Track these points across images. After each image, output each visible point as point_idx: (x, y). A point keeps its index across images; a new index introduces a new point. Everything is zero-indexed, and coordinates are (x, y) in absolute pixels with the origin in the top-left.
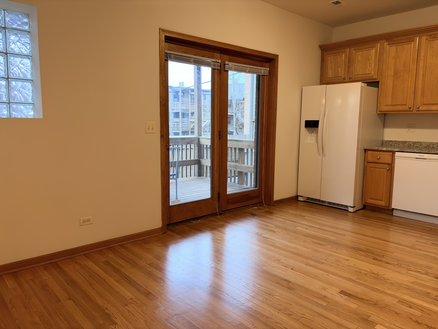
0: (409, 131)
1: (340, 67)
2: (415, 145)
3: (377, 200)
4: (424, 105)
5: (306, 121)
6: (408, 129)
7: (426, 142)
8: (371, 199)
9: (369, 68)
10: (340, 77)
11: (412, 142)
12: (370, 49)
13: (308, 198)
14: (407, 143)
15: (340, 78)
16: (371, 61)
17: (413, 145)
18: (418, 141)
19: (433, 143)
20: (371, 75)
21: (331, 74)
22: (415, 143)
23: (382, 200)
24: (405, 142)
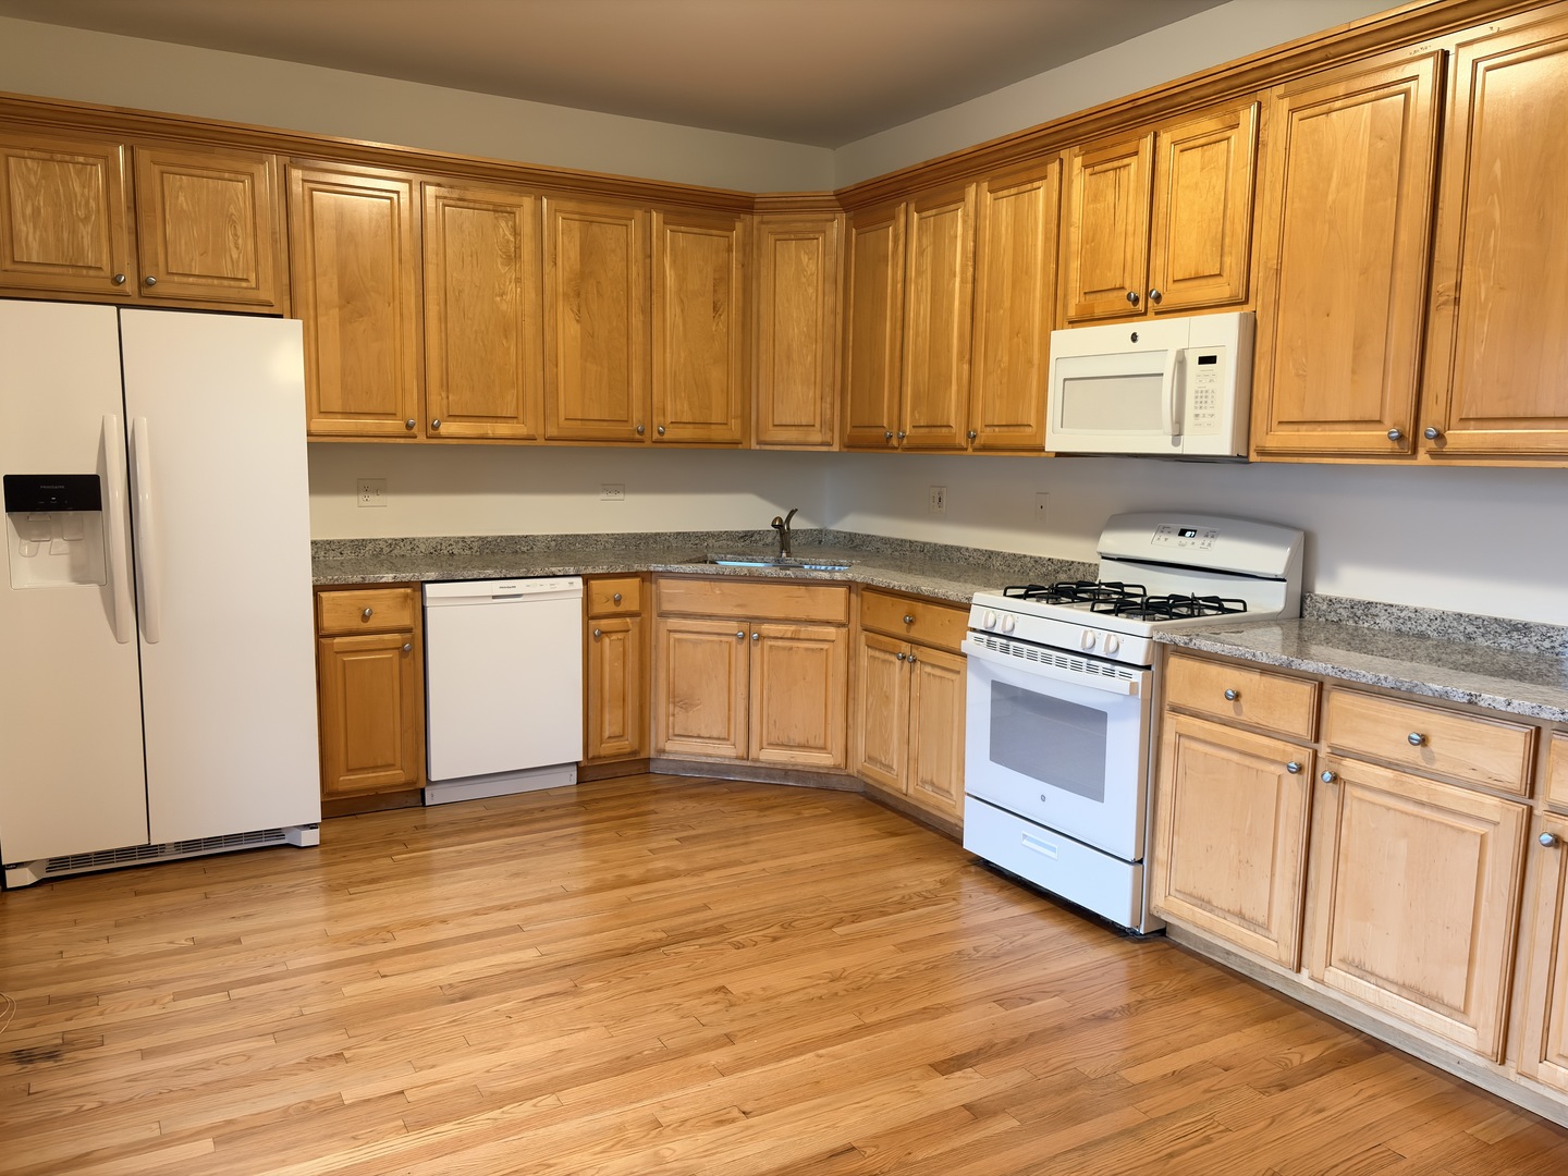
0: (366, 503)
1: (86, 219)
2: (395, 551)
3: (375, 768)
4: (451, 419)
5: (8, 479)
6: (361, 497)
7: (428, 539)
8: (350, 771)
9: (235, 256)
10: (90, 267)
11: (386, 541)
12: (226, 175)
13: (56, 863)
14: (370, 546)
15: (92, 273)
16: (238, 228)
17: (387, 550)
18: (403, 537)
19: (450, 539)
20: (244, 284)
21: (35, 245)
22: (394, 543)
23: (393, 765)
24: (362, 543)
